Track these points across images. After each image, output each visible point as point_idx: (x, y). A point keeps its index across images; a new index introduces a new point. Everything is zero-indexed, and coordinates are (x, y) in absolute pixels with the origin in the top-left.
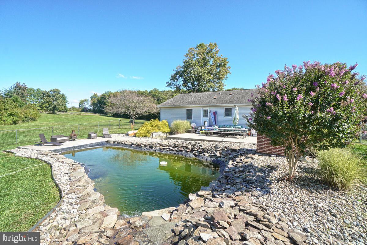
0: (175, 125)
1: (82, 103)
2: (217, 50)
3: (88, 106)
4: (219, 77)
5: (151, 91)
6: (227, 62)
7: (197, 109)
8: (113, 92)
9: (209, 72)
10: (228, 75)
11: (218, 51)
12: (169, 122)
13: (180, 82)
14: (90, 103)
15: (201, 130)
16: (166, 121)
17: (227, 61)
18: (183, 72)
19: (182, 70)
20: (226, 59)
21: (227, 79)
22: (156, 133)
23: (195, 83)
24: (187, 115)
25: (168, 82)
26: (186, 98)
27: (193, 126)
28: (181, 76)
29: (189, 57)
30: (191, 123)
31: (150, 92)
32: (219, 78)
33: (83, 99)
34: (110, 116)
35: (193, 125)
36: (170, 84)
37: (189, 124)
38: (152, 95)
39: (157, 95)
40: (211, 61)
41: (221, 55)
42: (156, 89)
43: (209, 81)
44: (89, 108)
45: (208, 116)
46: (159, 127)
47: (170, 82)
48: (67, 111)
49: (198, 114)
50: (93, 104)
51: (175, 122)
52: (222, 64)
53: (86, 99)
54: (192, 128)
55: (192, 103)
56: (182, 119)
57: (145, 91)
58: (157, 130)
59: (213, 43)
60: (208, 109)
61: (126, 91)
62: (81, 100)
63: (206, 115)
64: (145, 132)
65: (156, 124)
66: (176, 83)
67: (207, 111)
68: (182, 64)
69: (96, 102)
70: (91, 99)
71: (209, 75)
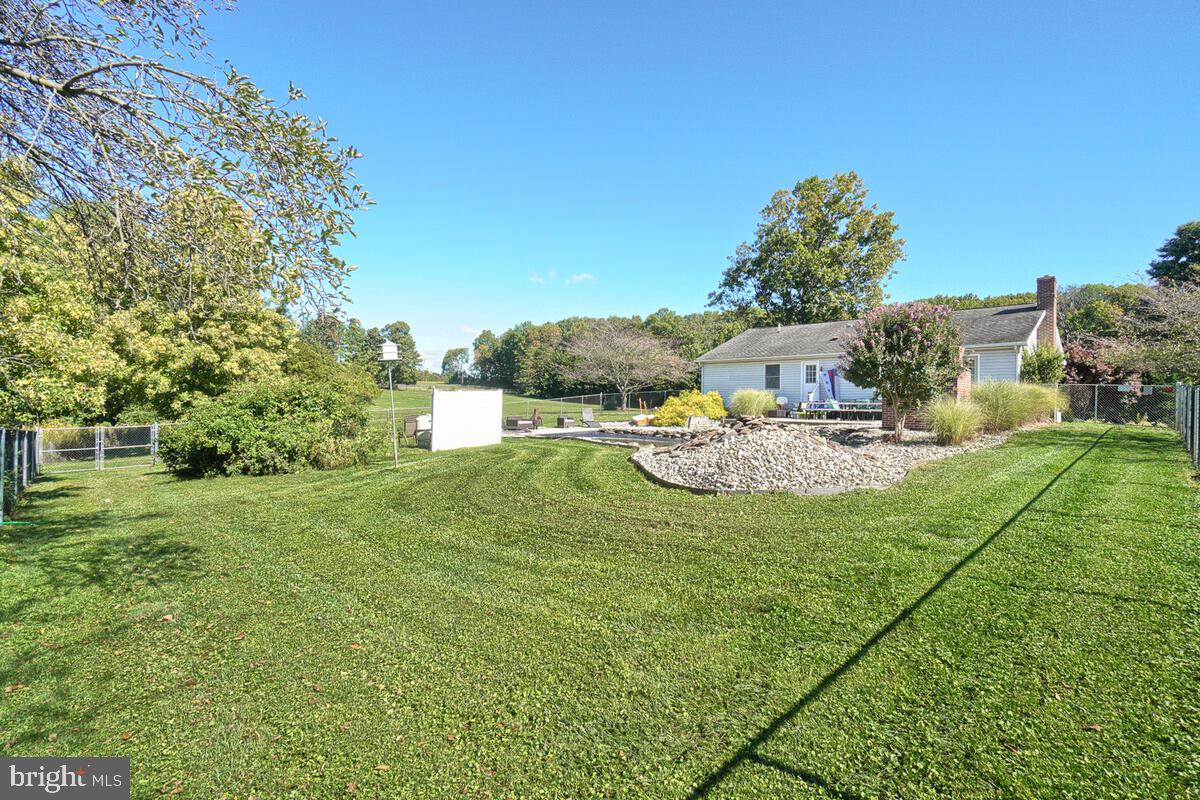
0: (740, 400)
1: (451, 357)
2: (859, 192)
3: (467, 367)
4: (866, 273)
5: (651, 316)
6: (895, 228)
7: (791, 363)
8: (541, 325)
9: (835, 259)
10: (897, 264)
11: (864, 194)
12: (725, 396)
13: (749, 290)
14: (472, 360)
15: (800, 410)
16: (717, 393)
17: (893, 222)
18: (758, 263)
19: (754, 256)
20: (891, 215)
21: (894, 275)
22: (698, 419)
23: (794, 292)
24: (767, 379)
25: (714, 294)
26: (764, 338)
27: (782, 403)
28: (751, 273)
29: (774, 218)
30: (776, 396)
31: (648, 322)
32: (866, 276)
33: (453, 348)
34: (531, 396)
35: (782, 401)
36: (720, 298)
37: (771, 397)
38: (653, 328)
39: (670, 328)
40: (842, 226)
41: (874, 207)
42: (666, 310)
43: (835, 285)
44: (469, 373)
45: (817, 379)
46: (701, 406)
47: (719, 291)
48: (414, 383)
49: (793, 376)
50: (482, 363)
51: (739, 394)
52: (879, 233)
53: (463, 347)
54: (780, 406)
55: (778, 351)
56: (756, 387)
57: (633, 317)
58: (699, 412)
59: (845, 172)
60: (817, 364)
61: (576, 319)
62: (450, 351)
63: (811, 378)
64: (673, 414)
65: (696, 400)
66: (737, 295)
67: (815, 369)
68: (752, 239)
69: (489, 355)
70: (474, 348)
71: (836, 267)
